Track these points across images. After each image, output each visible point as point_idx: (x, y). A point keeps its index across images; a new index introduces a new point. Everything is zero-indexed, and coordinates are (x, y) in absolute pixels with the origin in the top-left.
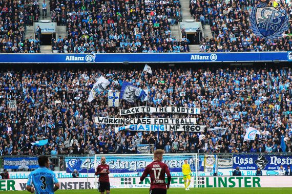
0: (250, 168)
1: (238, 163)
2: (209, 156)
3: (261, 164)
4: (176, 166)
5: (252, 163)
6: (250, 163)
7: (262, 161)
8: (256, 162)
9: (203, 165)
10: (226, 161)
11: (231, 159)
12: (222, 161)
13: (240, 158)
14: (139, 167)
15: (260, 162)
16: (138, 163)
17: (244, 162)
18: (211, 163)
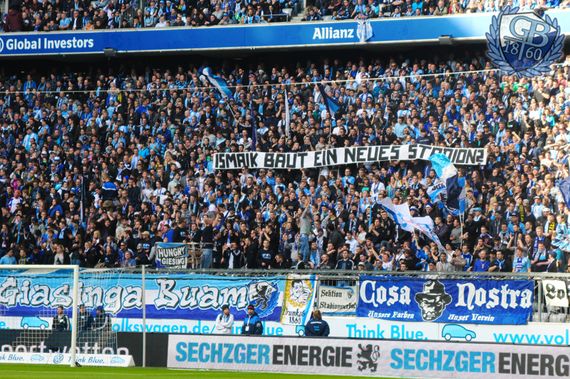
0: (400, 315)
1: (372, 300)
2: (298, 277)
3: (432, 305)
4: (215, 305)
5: (408, 302)
6: (402, 301)
7: (434, 297)
8: (420, 298)
9: (280, 303)
10: (340, 295)
11: (354, 288)
12: (329, 294)
13: (377, 286)
14: (127, 304)
15: (430, 297)
16: (125, 294)
17: (388, 297)
18: (301, 299)
